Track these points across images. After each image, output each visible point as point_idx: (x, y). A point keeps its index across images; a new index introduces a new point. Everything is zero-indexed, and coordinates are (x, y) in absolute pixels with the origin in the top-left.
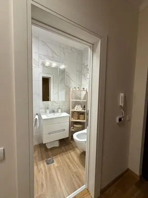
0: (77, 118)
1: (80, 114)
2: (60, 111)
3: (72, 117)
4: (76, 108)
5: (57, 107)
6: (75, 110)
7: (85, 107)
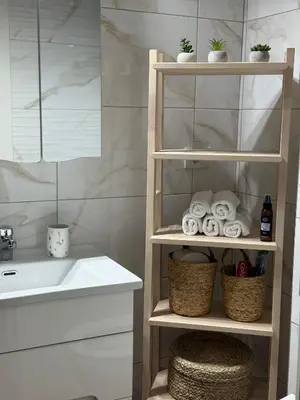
0: (199, 300)
1: (232, 271)
2: (59, 241)
3: (162, 294)
4: (190, 219)
5: (34, 213)
6: (187, 237)
7: (268, 212)
